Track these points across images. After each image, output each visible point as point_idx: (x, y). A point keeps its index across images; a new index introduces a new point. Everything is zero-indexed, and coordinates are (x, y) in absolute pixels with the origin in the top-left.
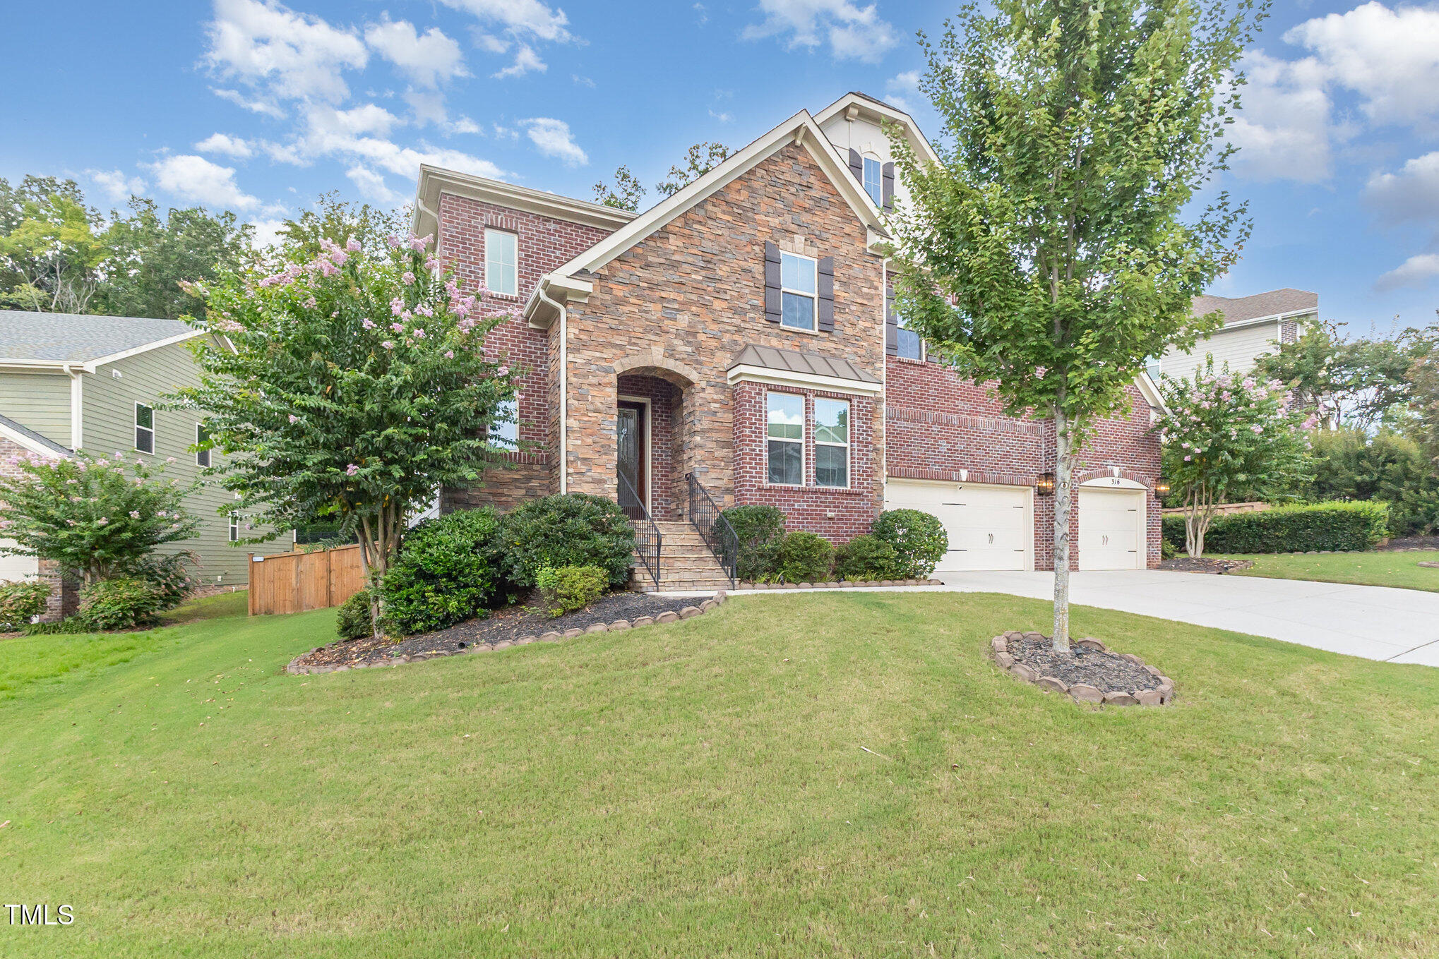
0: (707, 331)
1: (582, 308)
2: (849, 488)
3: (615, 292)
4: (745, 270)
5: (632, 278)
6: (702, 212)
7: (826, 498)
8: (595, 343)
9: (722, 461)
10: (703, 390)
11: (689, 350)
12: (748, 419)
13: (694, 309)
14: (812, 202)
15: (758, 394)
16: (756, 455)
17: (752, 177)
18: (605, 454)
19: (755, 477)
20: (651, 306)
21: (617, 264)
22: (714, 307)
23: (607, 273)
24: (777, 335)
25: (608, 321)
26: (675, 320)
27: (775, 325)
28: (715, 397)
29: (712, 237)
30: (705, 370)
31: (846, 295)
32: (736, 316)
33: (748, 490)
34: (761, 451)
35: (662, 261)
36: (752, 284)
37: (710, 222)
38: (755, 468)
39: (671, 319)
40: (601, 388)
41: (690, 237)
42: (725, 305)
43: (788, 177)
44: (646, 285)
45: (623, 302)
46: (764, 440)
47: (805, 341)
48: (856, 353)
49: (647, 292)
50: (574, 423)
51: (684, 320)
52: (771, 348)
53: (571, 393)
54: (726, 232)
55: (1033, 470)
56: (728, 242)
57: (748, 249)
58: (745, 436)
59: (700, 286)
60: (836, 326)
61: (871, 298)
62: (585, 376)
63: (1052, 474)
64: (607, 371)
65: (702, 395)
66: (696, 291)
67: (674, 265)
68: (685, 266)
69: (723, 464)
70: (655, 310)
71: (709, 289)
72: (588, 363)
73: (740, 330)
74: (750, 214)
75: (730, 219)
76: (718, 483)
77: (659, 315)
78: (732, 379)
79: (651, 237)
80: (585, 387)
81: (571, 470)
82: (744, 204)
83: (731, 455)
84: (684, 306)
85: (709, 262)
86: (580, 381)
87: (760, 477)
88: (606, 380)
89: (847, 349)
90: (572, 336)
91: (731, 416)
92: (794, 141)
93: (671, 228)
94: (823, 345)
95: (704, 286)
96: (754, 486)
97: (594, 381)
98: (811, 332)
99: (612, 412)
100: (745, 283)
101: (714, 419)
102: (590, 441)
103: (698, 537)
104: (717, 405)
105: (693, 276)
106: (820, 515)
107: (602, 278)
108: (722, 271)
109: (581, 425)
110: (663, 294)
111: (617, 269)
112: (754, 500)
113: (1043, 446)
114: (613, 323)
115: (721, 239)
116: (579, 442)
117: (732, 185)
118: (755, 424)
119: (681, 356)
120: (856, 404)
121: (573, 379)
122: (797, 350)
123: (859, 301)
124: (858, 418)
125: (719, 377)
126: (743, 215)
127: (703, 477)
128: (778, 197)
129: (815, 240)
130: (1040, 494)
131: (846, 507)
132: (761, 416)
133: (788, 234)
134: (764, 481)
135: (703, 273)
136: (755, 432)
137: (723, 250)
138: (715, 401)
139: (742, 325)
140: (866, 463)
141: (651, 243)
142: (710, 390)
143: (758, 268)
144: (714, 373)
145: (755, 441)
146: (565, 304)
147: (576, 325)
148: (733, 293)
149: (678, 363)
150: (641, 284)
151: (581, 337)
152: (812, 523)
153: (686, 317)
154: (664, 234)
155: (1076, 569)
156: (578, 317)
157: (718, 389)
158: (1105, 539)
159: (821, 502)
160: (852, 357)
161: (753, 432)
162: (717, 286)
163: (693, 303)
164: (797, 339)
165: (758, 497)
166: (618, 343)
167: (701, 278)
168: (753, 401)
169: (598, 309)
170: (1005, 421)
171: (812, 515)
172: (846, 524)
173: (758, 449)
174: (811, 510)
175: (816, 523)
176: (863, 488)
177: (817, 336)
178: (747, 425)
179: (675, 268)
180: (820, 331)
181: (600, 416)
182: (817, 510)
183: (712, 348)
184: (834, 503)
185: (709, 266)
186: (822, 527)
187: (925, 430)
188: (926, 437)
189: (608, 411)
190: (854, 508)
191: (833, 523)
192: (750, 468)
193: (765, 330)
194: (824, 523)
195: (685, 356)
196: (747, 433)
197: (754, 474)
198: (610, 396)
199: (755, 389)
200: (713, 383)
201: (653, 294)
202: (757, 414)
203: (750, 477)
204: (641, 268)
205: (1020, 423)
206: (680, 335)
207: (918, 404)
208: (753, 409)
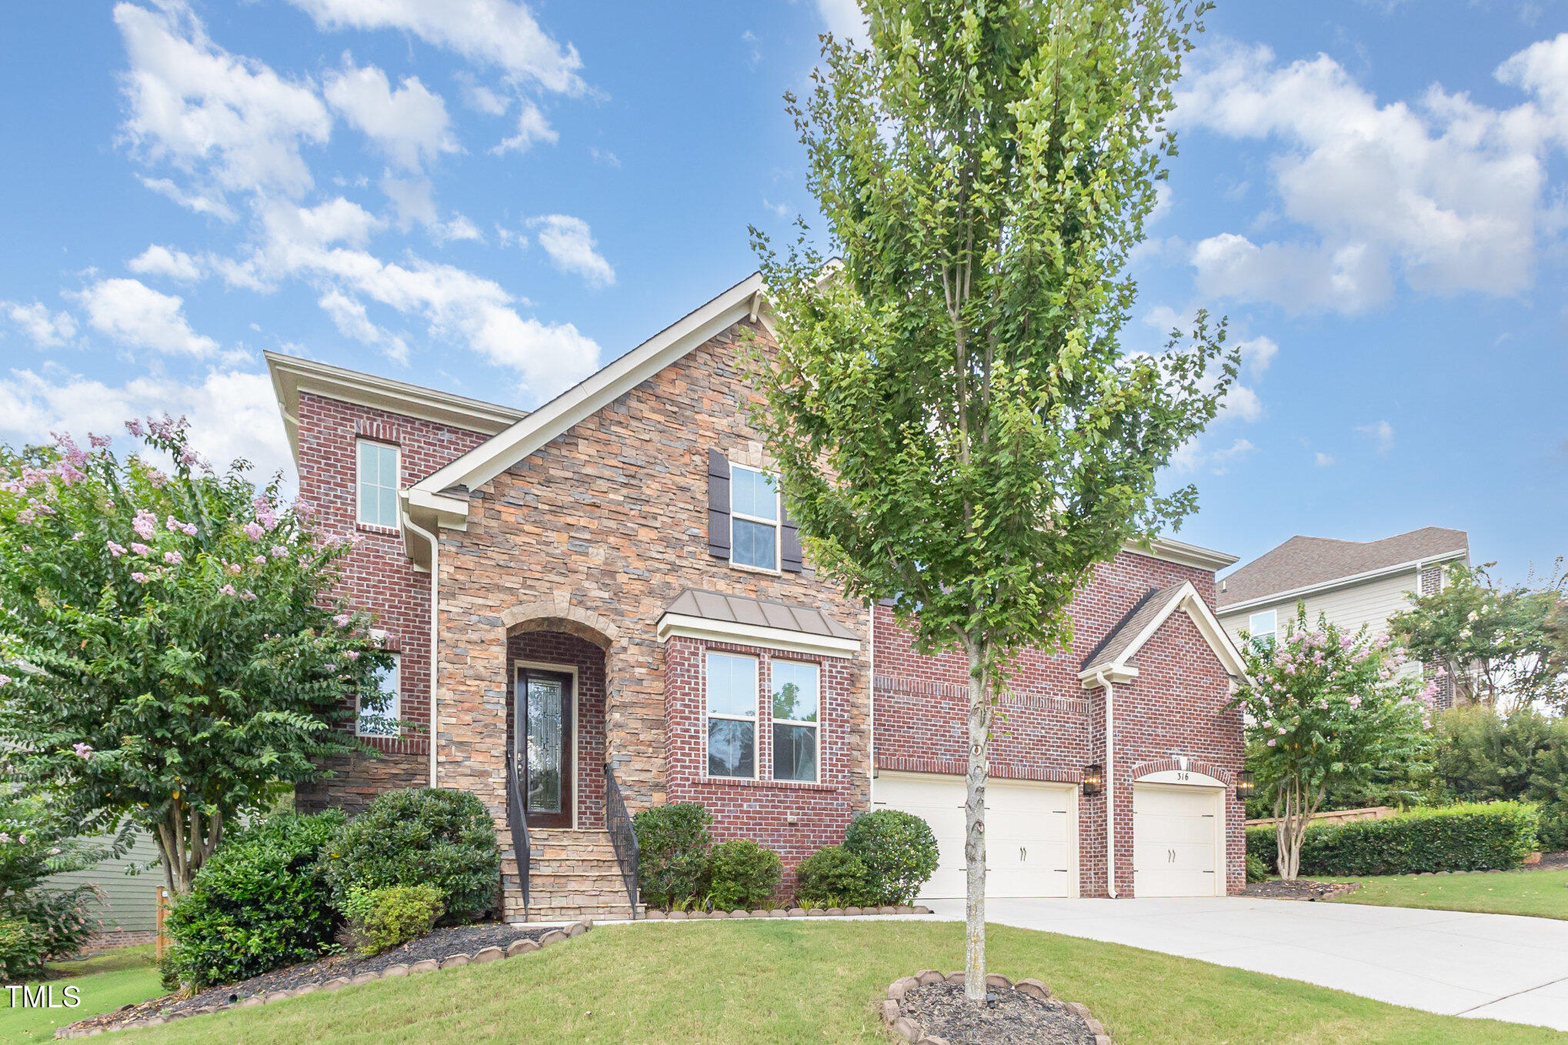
0: (630, 569)
1: (459, 538)
2: (819, 782)
3: (504, 516)
4: (682, 489)
5: (528, 497)
6: (623, 410)
7: (786, 796)
8: (477, 586)
9: (650, 745)
10: (625, 649)
11: (606, 595)
12: (680, 688)
13: (611, 539)
15: (693, 654)
16: (691, 737)
17: (692, 364)
18: (490, 736)
19: (691, 768)
20: (553, 536)
21: (507, 480)
22: (639, 538)
23: (492, 490)
24: (726, 576)
25: (495, 555)
26: (586, 554)
27: (723, 563)
28: (641, 659)
29: (637, 443)
30: (627, 622)
32: (669, 550)
33: (679, 785)
34: (697, 732)
35: (569, 475)
36: (691, 507)
37: (634, 423)
38: (689, 755)
39: (580, 554)
40: (484, 646)
41: (607, 443)
42: (654, 535)
43: (740, 363)
44: (547, 507)
45: (517, 531)
46: (701, 716)
47: (764, 584)
48: (832, 601)
49: (548, 517)
50: (448, 696)
51: (598, 555)
52: (718, 593)
53: (443, 654)
54: (655, 436)
55: (1077, 762)
56: (659, 450)
57: (686, 459)
58: (676, 711)
59: (619, 509)
60: (806, 564)
62: (463, 630)
63: (1100, 767)
64: (493, 624)
65: (622, 656)
66: (615, 516)
67: (585, 481)
68: (599, 482)
69: (651, 750)
70: (560, 542)
71: (632, 513)
72: (467, 612)
73: (674, 568)
74: (688, 413)
75: (661, 418)
76: (643, 776)
77: (564, 548)
78: (663, 634)
79: (553, 444)
80: (463, 645)
81: (442, 759)
82: (680, 399)
83: (662, 738)
84: (599, 536)
85: (633, 477)
86: (456, 636)
87: (696, 768)
88: (491, 636)
89: (820, 596)
90: (444, 576)
91: (662, 685)
92: (749, 315)
93: (581, 431)
94: (787, 589)
95: (626, 510)
96: (687, 779)
97: (475, 637)
98: (771, 572)
99: (499, 679)
100: (682, 505)
101: (638, 688)
102: (468, 718)
103: (612, 849)
104: (644, 670)
105: (611, 496)
106: (778, 818)
107: (486, 497)
108: (650, 489)
109: (457, 697)
110: (570, 520)
111: (507, 485)
112: (687, 796)
113: (1091, 728)
114: (502, 559)
115: (649, 446)
116: (453, 721)
117: (664, 374)
118: (689, 694)
119: (594, 604)
120: (827, 668)
121: (446, 635)
122: (753, 595)
124: (831, 688)
125: (646, 632)
126: (679, 415)
127: (623, 768)
128: (726, 390)
130: (1086, 794)
131: (814, 809)
132: (697, 684)
133: (739, 440)
134: (701, 772)
135: (625, 491)
136: (689, 706)
137: (652, 461)
138: (641, 665)
139: (678, 562)
140: (842, 749)
141: (555, 451)
142: (633, 649)
143: (699, 486)
144: (638, 627)
145: (689, 718)
146: (436, 531)
147: (450, 561)
148: (665, 519)
149: (589, 612)
150: (540, 506)
151: (458, 577)
152: (767, 830)
153: (601, 550)
154: (570, 438)
155: (1131, 895)
156: (453, 549)
157: (644, 649)
158: (1172, 854)
159: (779, 802)
160: (827, 607)
161: (686, 706)
162: (644, 508)
163: (611, 532)
164: (753, 581)
165: (692, 794)
166: (508, 585)
167: (622, 498)
168: (686, 663)
169: (481, 539)
170: (1039, 695)
171: (767, 819)
172: (814, 831)
173: (693, 729)
174: (766, 812)
175: (772, 830)
176: (837, 782)
177: (779, 577)
178: (679, 695)
179: (587, 485)
180: (783, 570)
181: (483, 684)
182: (773, 813)
183: (637, 592)
184: (797, 802)
185: (632, 482)
186: (780, 836)
187: (932, 707)
188: (933, 716)
189: (494, 678)
190: (824, 809)
191: (796, 830)
192: (683, 754)
193: (709, 568)
194: (784, 830)
195: (600, 604)
196: (678, 707)
197: (687, 764)
198: (497, 658)
199: (690, 648)
200: (637, 641)
201: (556, 519)
202: (693, 681)
203: (682, 767)
204: (539, 483)
205: (1059, 698)
206: (592, 575)
207: (923, 672)
208: (686, 674)
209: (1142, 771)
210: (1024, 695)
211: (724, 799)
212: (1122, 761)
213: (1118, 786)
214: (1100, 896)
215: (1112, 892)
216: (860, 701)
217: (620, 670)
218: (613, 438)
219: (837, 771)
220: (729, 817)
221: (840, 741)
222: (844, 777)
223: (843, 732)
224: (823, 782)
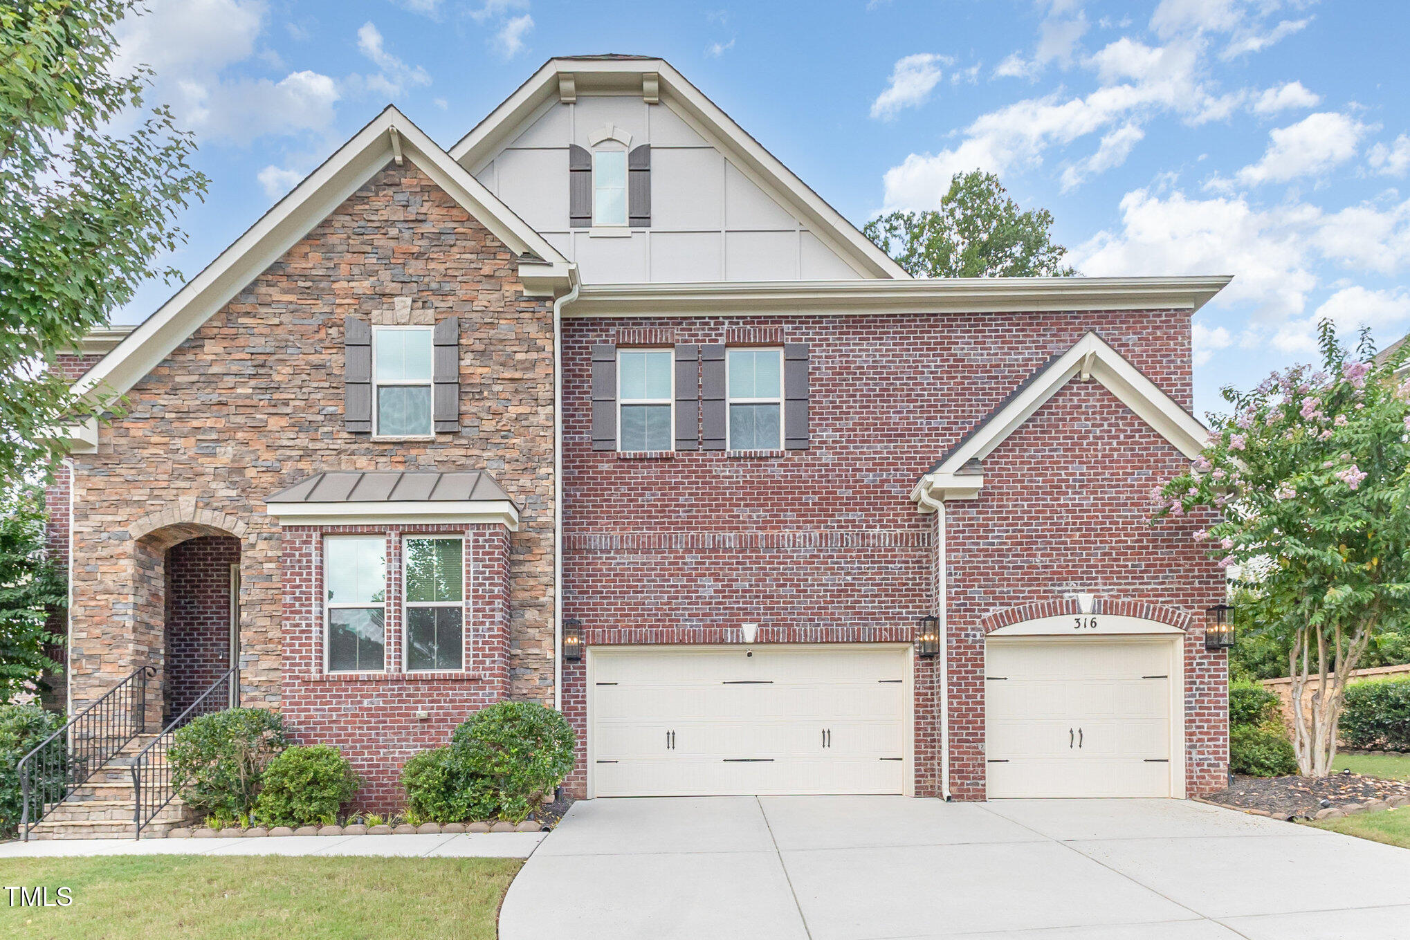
1: (89, 461)
2: (464, 670)
3: (132, 433)
4: (317, 367)
5: (155, 409)
6: (252, 299)
7: (418, 689)
8: (106, 504)
9: (279, 643)
10: (253, 546)
11: (234, 493)
13: (240, 435)
16: (302, 632)
17: (327, 231)
18: (117, 647)
19: (300, 665)
20: (179, 443)
21: (137, 396)
22: (269, 428)
24: (368, 451)
25: (123, 472)
26: (214, 455)
27: (364, 437)
28: (270, 554)
29: (267, 330)
30: (256, 518)
31: (486, 370)
32: (301, 435)
33: (287, 685)
34: (309, 625)
35: (195, 378)
37: (263, 310)
38: (300, 651)
39: (207, 455)
40: (113, 561)
41: (235, 338)
42: (284, 422)
43: (385, 214)
44: (173, 415)
45: (142, 443)
47: (413, 452)
48: (502, 458)
49: (176, 424)
51: (226, 454)
53: (76, 573)
54: (286, 318)
55: (911, 613)
56: (290, 332)
57: (322, 335)
58: (285, 606)
59: (248, 402)
60: (466, 421)
61: (533, 364)
62: (94, 548)
63: (939, 618)
64: (122, 539)
65: (253, 552)
66: (242, 410)
67: (211, 381)
68: (226, 378)
70: (186, 446)
71: (262, 403)
72: (98, 530)
73: (307, 453)
74: (324, 285)
75: (294, 298)
76: (270, 676)
77: (188, 453)
79: (180, 350)
80: (92, 562)
81: (74, 672)
82: (314, 272)
84: (227, 434)
85: (263, 366)
87: (308, 665)
88: (120, 550)
89: (486, 454)
92: (394, 159)
93: (206, 333)
94: (442, 454)
95: (255, 402)
96: (298, 678)
97: (104, 553)
98: (421, 438)
100: (315, 384)
101: (267, 584)
102: (98, 631)
105: (239, 391)
106: (408, 715)
107: (114, 417)
108: (281, 374)
109: (87, 613)
110: (196, 423)
112: (296, 696)
113: (932, 566)
114: (129, 474)
115: (279, 330)
118: (299, 586)
119: (220, 505)
120: (472, 537)
121: (78, 555)
123: (507, 375)
124: (476, 560)
127: (250, 668)
128: (369, 249)
129: (432, 298)
130: (923, 655)
131: (451, 701)
132: (309, 574)
133: (385, 300)
134: (313, 669)
135: (252, 383)
136: (299, 599)
137: (283, 344)
138: (270, 560)
139: (311, 446)
141: (181, 358)
142: (262, 545)
145: (300, 612)
148: (297, 403)
149: (217, 512)
150: (167, 415)
151: (89, 498)
152: (392, 728)
153: (229, 448)
154: (197, 341)
155: (979, 796)
156: (86, 473)
157: (273, 543)
159: (408, 695)
160: (495, 465)
161: (296, 599)
162: (276, 396)
163: (240, 428)
164: (401, 452)
165: (303, 693)
166: (135, 498)
167: (250, 391)
168: (297, 553)
169: (109, 458)
170: (842, 531)
171: (393, 715)
172: (452, 727)
173: (304, 623)
174: (391, 708)
175: (399, 728)
176: (484, 669)
177: (433, 442)
178: (288, 589)
179: (213, 385)
180: (438, 433)
181: (111, 598)
182: (401, 708)
183: (265, 485)
184: (431, 695)
185: (261, 371)
186: (409, 734)
187: (670, 563)
188: (672, 575)
189: (121, 591)
190: (466, 701)
191: (429, 727)
192: (292, 652)
193: (348, 446)
194: (414, 727)
195: (227, 503)
196: (288, 601)
197: (297, 661)
198: (125, 571)
199: (301, 536)
200: (265, 535)
201: (184, 424)
202: (305, 572)
203: (291, 665)
204: (166, 393)
205: (877, 531)
206: (219, 475)
207: (656, 523)
208: (297, 566)
209: (1000, 621)
210: (816, 533)
211: (340, 697)
212: (963, 608)
213: (954, 644)
214: (931, 795)
215: (946, 793)
216: (539, 569)
217: (247, 568)
218: (241, 330)
219: (484, 656)
220: (346, 715)
221: (487, 621)
222: (494, 662)
223: (493, 610)
224: (468, 669)
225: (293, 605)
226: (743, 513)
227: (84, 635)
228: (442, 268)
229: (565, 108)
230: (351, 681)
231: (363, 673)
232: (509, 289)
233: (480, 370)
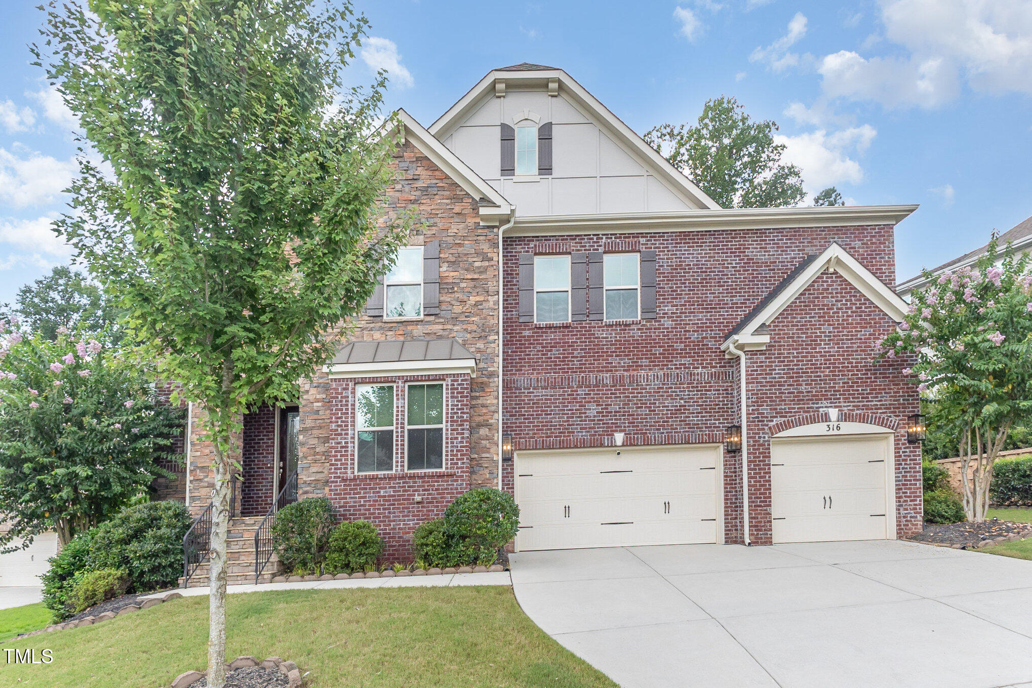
2: (443, 469)
7: (415, 482)
9: (323, 455)
14: (418, 193)
16: (342, 447)
19: (340, 469)
24: (381, 328)
27: (379, 319)
28: (318, 397)
31: (456, 273)
33: (333, 482)
34: (346, 443)
38: (341, 460)
46: (349, 432)
47: (410, 328)
48: (466, 330)
50: (195, 438)
52: (374, 342)
55: (721, 423)
61: (484, 270)
65: (305, 397)
69: (324, 458)
76: (319, 476)
81: (191, 478)
87: (346, 469)
89: (456, 328)
94: (428, 329)
96: (339, 477)
98: (415, 318)
101: (316, 417)
102: (207, 451)
104: (320, 404)
106: (409, 499)
112: (338, 490)
118: (341, 418)
120: (450, 383)
122: (401, 338)
123: (469, 277)
124: (453, 397)
125: (321, 378)
127: (305, 473)
129: (421, 228)
131: (437, 490)
132: (347, 409)
134: (349, 471)
138: (317, 401)
140: (462, 442)
142: (313, 391)
145: (341, 434)
152: (399, 508)
155: (768, 542)
157: (320, 389)
158: (828, 502)
159: (409, 487)
160: (461, 335)
161: (339, 426)
164: (402, 328)
165: (342, 487)
168: (340, 396)
170: (678, 371)
171: (399, 500)
172: (437, 506)
173: (343, 441)
174: (399, 496)
175: (403, 508)
176: (457, 468)
177: (422, 321)
178: (334, 419)
180: (425, 315)
182: (404, 495)
184: (423, 486)
186: (409, 512)
187: (569, 395)
188: (569, 403)
190: (446, 489)
191: (422, 507)
192: (336, 460)
193: (368, 325)
194: (413, 508)
196: (333, 428)
197: (339, 466)
199: (342, 385)
200: (316, 384)
202: (344, 408)
203: (335, 469)
205: (700, 370)
207: (559, 369)
208: (339, 404)
209: (781, 427)
210: (661, 373)
211: (366, 489)
212: (757, 420)
213: (752, 443)
214: (736, 542)
215: (747, 541)
216: (488, 402)
219: (458, 459)
220: (370, 501)
221: (459, 437)
222: (463, 463)
223: (463, 429)
224: (447, 468)
225: (337, 430)
226: (615, 361)
227: (198, 454)
228: (429, 209)
229: (498, 100)
230: (373, 478)
231: (381, 473)
232: (471, 221)
233: (452, 274)
